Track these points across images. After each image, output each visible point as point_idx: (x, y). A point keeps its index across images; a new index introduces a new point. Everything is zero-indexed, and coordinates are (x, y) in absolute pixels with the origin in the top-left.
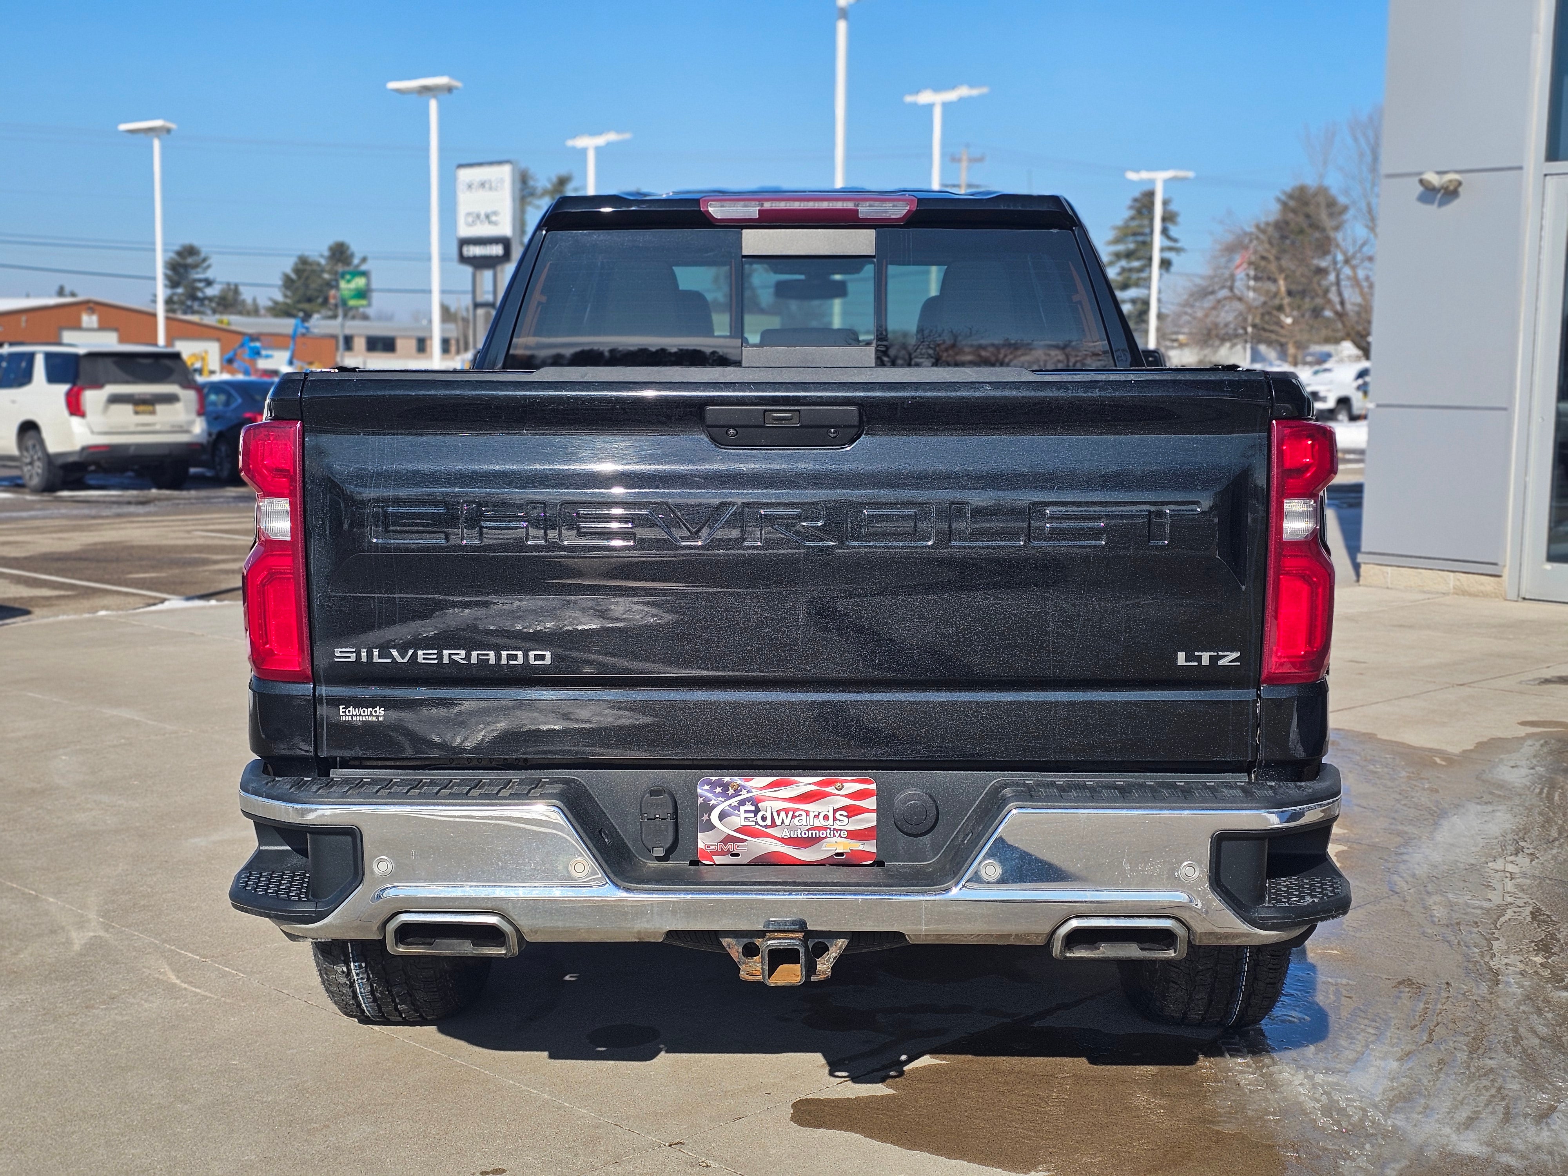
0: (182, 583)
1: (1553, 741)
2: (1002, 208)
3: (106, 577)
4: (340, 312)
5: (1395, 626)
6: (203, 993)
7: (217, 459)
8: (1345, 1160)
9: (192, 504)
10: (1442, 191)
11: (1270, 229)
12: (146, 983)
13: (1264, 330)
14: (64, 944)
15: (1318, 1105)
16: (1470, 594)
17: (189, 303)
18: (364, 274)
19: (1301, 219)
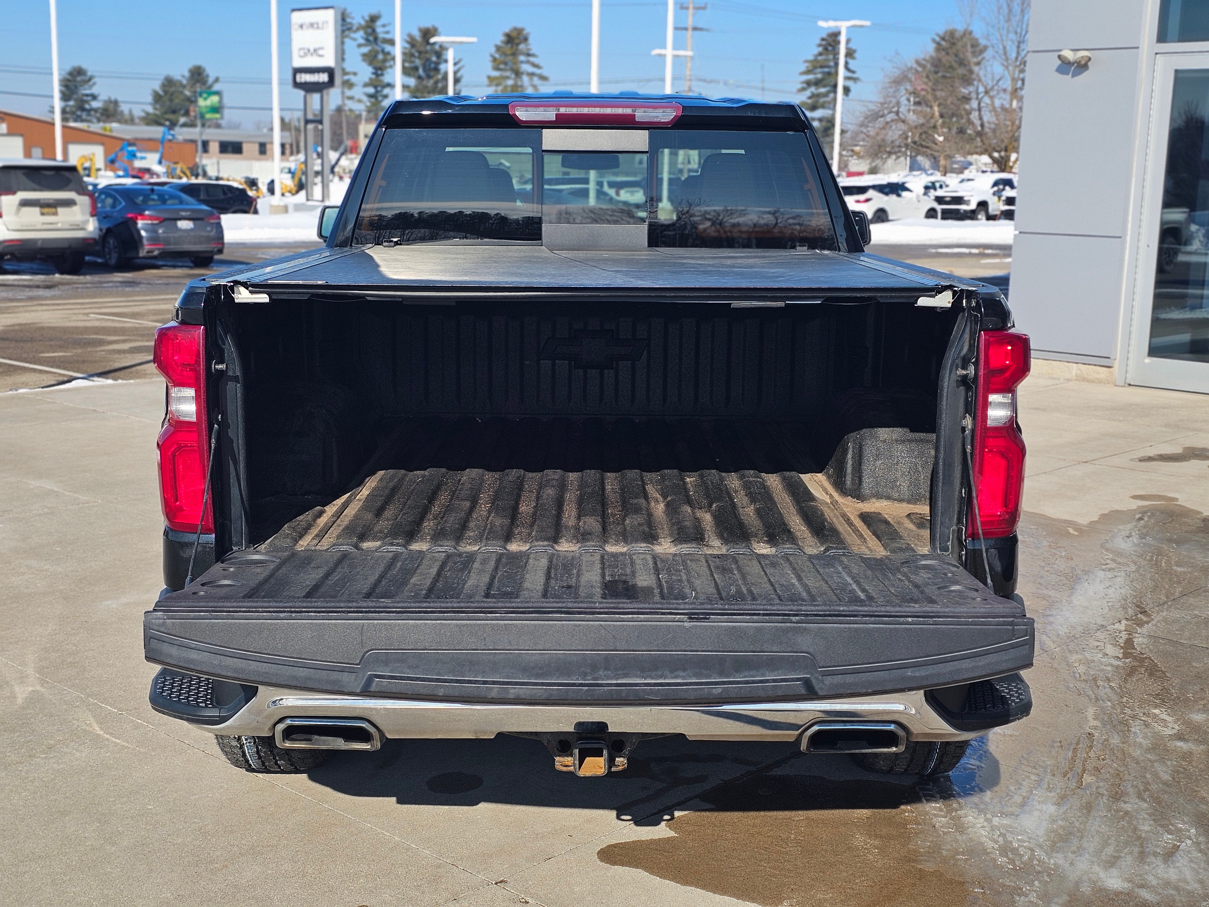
0: (84, 362)
1: (1158, 514)
2: (749, 114)
3: (25, 355)
4: (199, 122)
5: (1032, 409)
6: (122, 743)
7: (107, 250)
8: (1019, 895)
9: (88, 288)
10: (1076, 65)
11: (929, 66)
12: (76, 734)
13: (922, 146)
14: (9, 698)
15: (996, 846)
16: (1088, 381)
17: (79, 113)
18: (218, 93)
19: (951, 59)
